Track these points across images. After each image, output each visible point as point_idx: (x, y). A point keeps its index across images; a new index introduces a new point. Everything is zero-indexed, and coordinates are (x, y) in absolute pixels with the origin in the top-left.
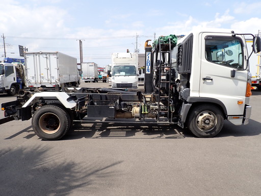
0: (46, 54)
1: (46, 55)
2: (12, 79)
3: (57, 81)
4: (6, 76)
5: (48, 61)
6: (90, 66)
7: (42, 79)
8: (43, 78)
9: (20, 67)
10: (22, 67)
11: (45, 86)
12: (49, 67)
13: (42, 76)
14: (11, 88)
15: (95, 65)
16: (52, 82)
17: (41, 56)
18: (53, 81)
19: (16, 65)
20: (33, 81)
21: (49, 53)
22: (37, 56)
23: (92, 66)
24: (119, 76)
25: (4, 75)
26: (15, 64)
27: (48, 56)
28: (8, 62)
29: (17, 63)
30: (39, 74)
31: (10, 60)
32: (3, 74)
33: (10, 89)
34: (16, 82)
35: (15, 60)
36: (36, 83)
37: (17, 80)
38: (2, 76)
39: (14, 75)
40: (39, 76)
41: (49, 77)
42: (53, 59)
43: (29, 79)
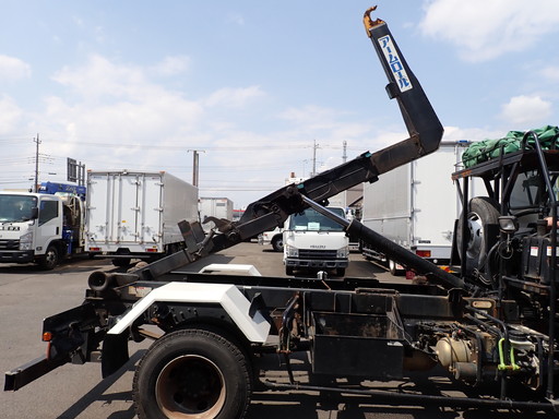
0: (137, 175)
1: (137, 179)
2: (52, 230)
3: (157, 239)
4: (41, 223)
5: (140, 192)
6: (218, 205)
7: (122, 234)
8: (125, 230)
9: (72, 202)
10: (77, 203)
11: (128, 249)
12: (140, 204)
13: (122, 225)
14: (47, 252)
15: (230, 203)
16: (145, 240)
17: (125, 180)
18: (148, 238)
19: (66, 199)
20: (101, 237)
21: (145, 175)
22: (117, 181)
23: (223, 205)
24: (304, 231)
25: (37, 221)
26: (61, 197)
27: (141, 180)
28: (47, 191)
29: (67, 194)
30: (116, 221)
31: (52, 188)
32: (34, 218)
33: (47, 255)
34: (61, 237)
35: (62, 188)
36: (107, 242)
37: (64, 234)
38: (31, 222)
39: (59, 221)
40: (116, 227)
41: (139, 230)
42: (153, 187)
43: (91, 231)
